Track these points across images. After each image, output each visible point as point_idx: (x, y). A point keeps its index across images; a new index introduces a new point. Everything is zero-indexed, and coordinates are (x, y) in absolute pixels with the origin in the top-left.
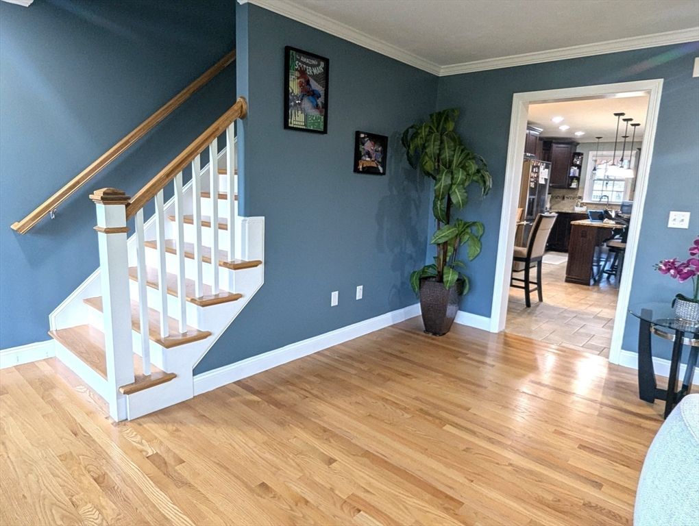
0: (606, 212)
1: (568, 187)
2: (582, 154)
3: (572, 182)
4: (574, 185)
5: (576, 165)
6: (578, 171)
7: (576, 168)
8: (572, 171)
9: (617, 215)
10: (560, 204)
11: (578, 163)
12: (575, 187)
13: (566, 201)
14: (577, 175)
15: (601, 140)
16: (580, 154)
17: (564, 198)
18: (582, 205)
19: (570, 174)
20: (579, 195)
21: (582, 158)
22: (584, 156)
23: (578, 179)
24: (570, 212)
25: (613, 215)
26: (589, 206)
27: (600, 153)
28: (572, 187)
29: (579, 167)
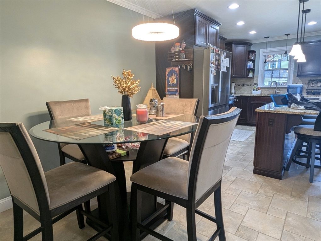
0: (290, 96)
1: (247, 77)
2: (255, 52)
3: (249, 73)
4: (251, 75)
5: (251, 60)
6: (252, 64)
7: (251, 62)
8: (248, 64)
9: (303, 99)
10: (241, 90)
11: (252, 58)
12: (251, 76)
13: (245, 87)
14: (252, 67)
15: (269, 40)
16: (253, 52)
17: (244, 85)
18: (258, 89)
19: (247, 67)
20: (255, 82)
21: (255, 54)
22: (257, 53)
23: (253, 70)
24: (249, 95)
25: (298, 97)
26: (262, 90)
27: (268, 50)
28: (249, 76)
29: (254, 61)
